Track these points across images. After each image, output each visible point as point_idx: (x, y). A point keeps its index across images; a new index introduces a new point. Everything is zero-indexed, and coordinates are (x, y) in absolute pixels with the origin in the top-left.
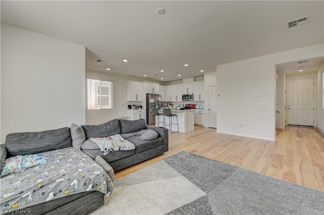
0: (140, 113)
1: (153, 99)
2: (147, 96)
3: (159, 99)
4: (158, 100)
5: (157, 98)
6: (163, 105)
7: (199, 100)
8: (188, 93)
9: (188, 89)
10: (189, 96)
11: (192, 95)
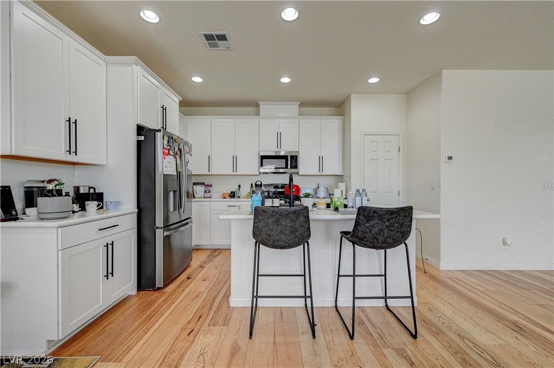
0: (109, 235)
2: (141, 138)
3: (190, 161)
7: (319, 174)
8: (280, 150)
9: (279, 135)
10: (289, 158)
11: (297, 156)
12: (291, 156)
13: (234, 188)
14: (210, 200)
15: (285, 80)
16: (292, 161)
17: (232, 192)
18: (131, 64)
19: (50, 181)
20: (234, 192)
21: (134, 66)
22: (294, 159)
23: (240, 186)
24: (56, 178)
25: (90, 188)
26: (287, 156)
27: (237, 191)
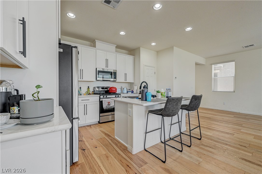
7: (125, 82)
8: (108, 68)
9: (107, 60)
11: (116, 72)
16: (114, 74)
22: (115, 73)
26: (112, 72)
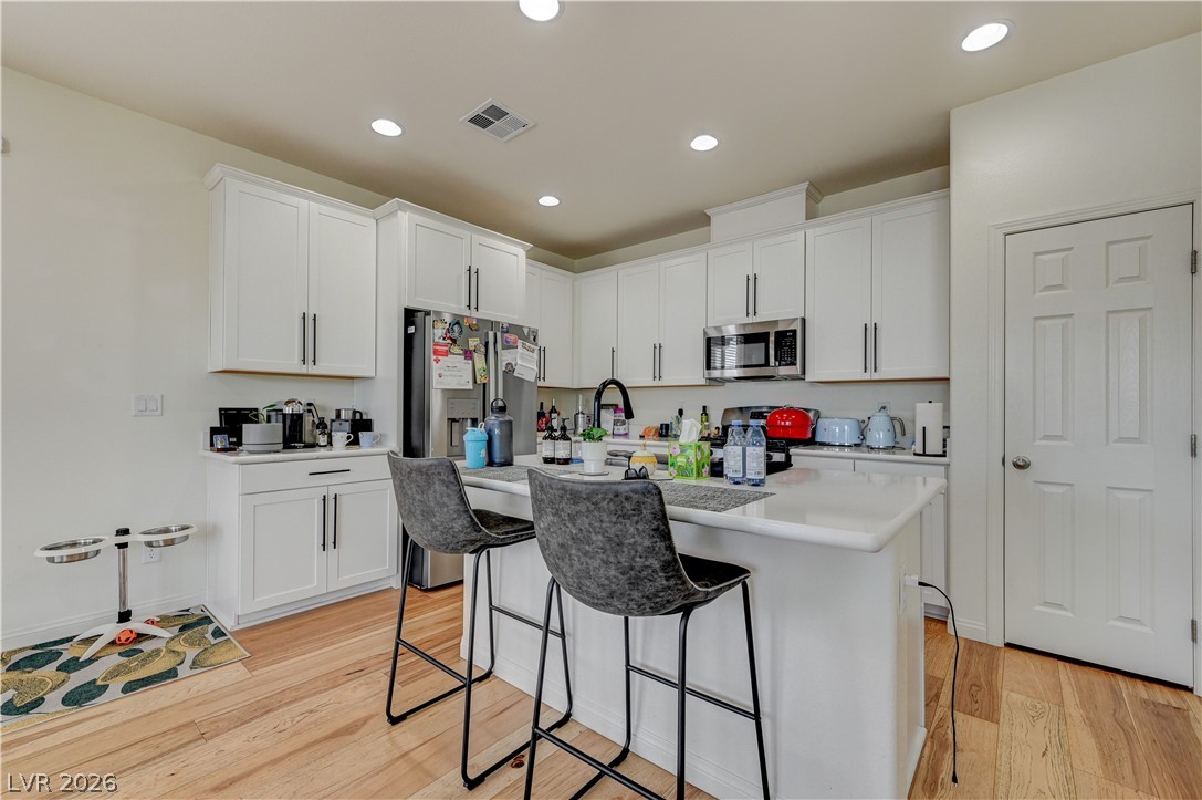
0: (331, 484)
1: (468, 354)
2: (411, 330)
3: (524, 362)
4: (510, 369)
5: (506, 357)
6: (553, 410)
7: (866, 377)
8: (753, 319)
9: (753, 282)
10: (772, 339)
11: (794, 331)
12: (777, 333)
13: (668, 416)
14: (626, 441)
15: (704, 143)
16: (780, 345)
17: (662, 425)
18: (394, 213)
19: (288, 402)
20: (667, 425)
21: (400, 213)
22: (788, 339)
23: (681, 412)
24: (294, 398)
25: (355, 412)
26: (765, 334)
27: (674, 422)
